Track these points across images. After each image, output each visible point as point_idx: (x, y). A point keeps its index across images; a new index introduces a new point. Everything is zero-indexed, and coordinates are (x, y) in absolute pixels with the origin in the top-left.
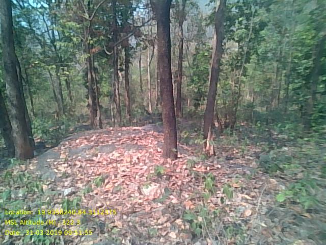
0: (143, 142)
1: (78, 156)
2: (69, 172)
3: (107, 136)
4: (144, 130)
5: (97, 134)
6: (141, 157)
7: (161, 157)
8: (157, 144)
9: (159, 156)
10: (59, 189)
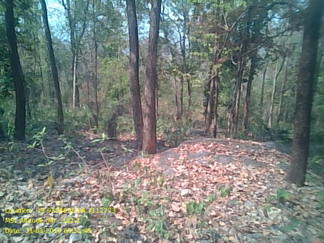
0: (263, 160)
1: (195, 161)
2: (187, 173)
3: (224, 146)
4: (264, 146)
5: (215, 142)
6: (260, 174)
7: (284, 180)
8: (279, 165)
9: (282, 178)
10: (176, 187)
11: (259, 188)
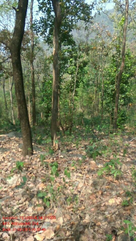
0: (8, 146)
4: (8, 136)
6: (6, 156)
7: (21, 155)
8: (18, 146)
11: (6, 165)
